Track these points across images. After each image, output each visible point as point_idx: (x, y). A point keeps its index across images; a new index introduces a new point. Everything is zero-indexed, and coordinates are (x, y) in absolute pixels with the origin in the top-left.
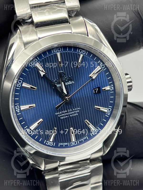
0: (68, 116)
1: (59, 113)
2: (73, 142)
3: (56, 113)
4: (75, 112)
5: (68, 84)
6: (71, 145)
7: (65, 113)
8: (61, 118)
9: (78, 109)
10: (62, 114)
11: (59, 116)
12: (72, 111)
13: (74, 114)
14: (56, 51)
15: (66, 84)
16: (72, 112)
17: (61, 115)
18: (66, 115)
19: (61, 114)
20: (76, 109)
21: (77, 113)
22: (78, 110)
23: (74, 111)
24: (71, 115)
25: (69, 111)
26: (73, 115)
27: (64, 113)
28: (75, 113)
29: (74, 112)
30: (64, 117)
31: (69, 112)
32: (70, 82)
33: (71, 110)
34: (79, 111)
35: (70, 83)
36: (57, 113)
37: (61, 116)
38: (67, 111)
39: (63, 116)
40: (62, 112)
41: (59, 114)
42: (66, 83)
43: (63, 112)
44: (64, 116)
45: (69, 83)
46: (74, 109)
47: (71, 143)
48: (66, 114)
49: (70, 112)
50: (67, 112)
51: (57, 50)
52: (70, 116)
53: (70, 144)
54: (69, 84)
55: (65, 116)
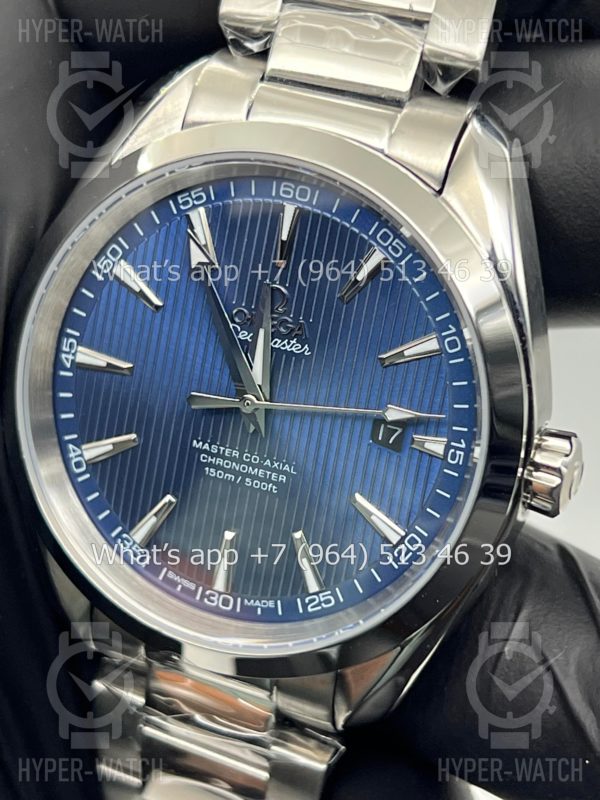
0: (236, 479)
1: (208, 448)
2: (217, 595)
3: (195, 442)
4: (269, 473)
5: (284, 346)
6: (206, 600)
7: (233, 459)
8: (207, 469)
9: (287, 468)
10: (217, 455)
11: (204, 458)
12: (260, 466)
13: (261, 480)
14: (289, 193)
15: (278, 344)
16: (256, 470)
17: (210, 459)
18: (230, 471)
19: (213, 455)
20: (279, 466)
21: (274, 483)
22: (285, 473)
23: (267, 468)
24: (247, 480)
25: (247, 457)
26: (256, 484)
27: (224, 457)
28: (269, 481)
29: (266, 474)
30: (220, 474)
31: (246, 463)
32: (294, 341)
33: (255, 459)
34: (284, 480)
35: (294, 346)
36: (198, 443)
37: (210, 465)
38: (241, 456)
39: (217, 467)
40: (222, 448)
41: (205, 451)
42: (279, 341)
43: (224, 451)
44: (222, 468)
45: (289, 343)
46: (268, 462)
47: (208, 592)
48: (234, 464)
49: (249, 464)
50: (240, 461)
51: (295, 190)
52: (243, 481)
53: (203, 596)
54: (287, 347)
55: (226, 471)
